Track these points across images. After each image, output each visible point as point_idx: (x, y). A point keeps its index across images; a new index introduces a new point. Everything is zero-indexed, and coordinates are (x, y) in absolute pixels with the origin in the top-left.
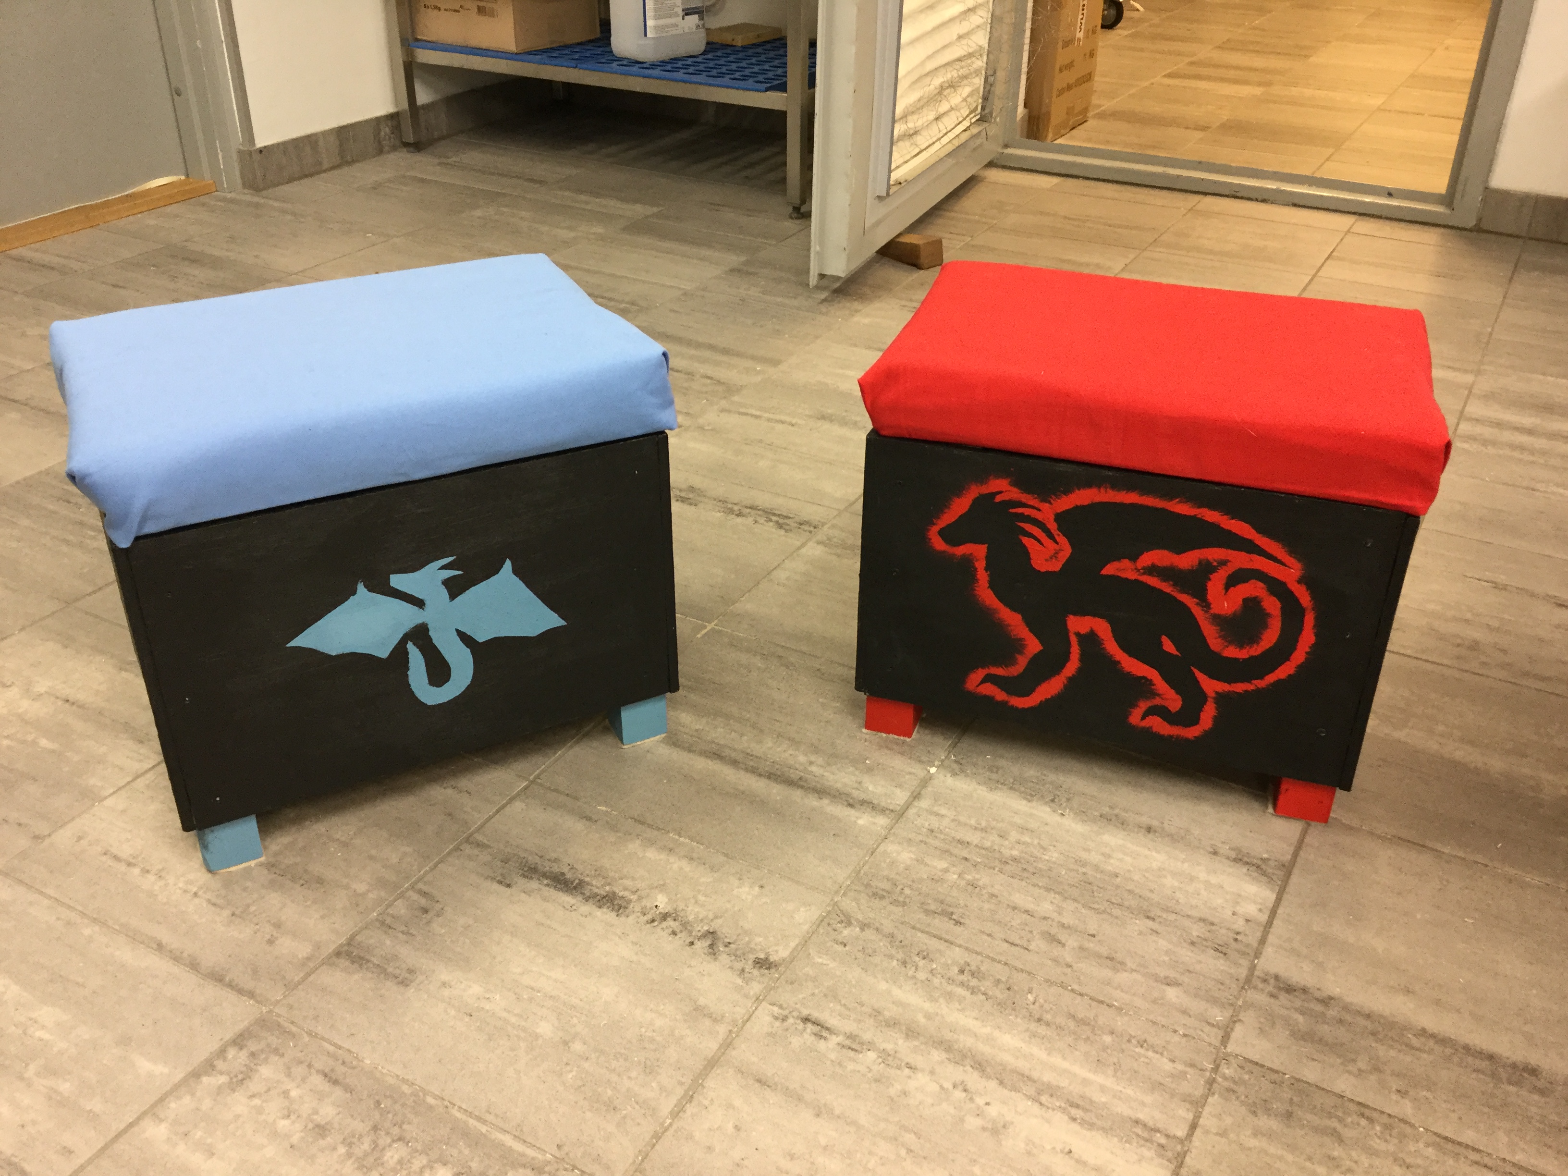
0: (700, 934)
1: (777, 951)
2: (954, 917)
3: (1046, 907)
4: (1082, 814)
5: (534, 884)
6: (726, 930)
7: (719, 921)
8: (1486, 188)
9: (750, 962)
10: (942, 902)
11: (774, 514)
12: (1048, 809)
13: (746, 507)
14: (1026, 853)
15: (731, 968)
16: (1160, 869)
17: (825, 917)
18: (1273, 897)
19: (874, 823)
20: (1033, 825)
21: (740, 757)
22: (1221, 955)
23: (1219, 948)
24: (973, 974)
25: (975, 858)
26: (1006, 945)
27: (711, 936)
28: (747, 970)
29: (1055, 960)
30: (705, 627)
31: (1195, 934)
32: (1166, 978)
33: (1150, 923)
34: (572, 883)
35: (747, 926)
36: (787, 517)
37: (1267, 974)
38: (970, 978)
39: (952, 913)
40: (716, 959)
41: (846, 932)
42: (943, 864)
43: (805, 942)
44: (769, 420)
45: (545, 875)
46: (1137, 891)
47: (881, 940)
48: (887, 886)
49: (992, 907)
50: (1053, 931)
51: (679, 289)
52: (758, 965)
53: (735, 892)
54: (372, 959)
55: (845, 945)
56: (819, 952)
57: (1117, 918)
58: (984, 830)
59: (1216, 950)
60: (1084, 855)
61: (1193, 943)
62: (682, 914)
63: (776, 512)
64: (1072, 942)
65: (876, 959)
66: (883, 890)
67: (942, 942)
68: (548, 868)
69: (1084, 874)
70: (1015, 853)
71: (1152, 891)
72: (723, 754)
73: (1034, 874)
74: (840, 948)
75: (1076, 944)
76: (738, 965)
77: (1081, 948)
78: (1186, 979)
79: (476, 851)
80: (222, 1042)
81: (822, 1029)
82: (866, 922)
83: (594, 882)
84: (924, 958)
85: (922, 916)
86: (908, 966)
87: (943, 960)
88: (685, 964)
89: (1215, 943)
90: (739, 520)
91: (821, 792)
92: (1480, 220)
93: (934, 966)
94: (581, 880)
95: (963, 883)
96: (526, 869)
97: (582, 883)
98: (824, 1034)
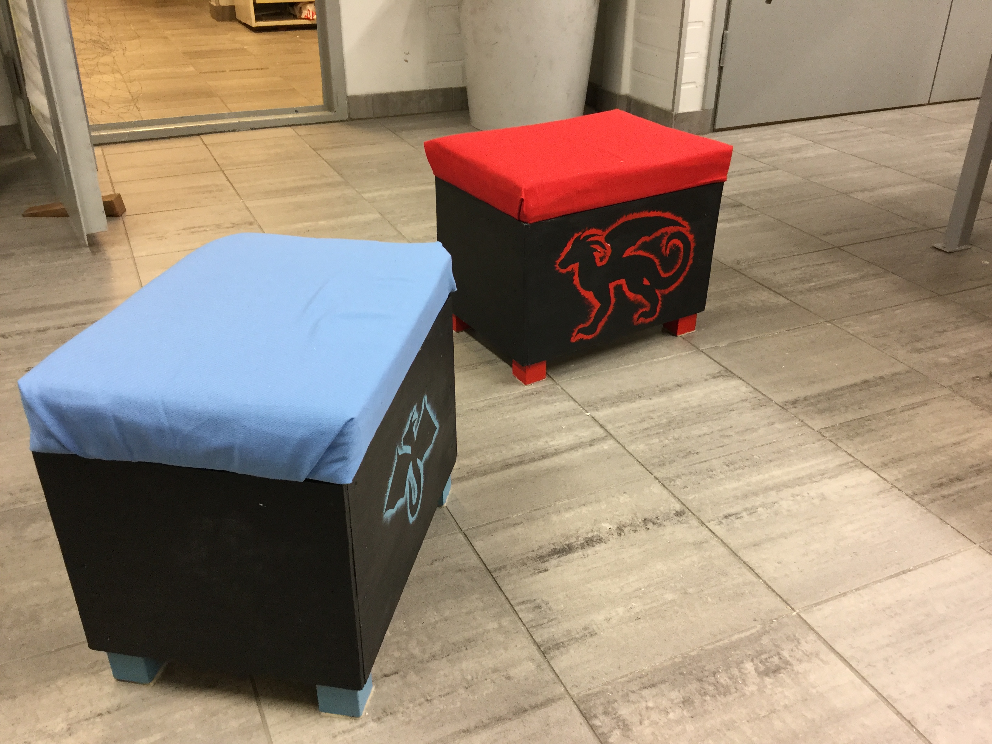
0: (642, 524)
1: (674, 507)
2: (693, 452)
3: (706, 429)
5: (554, 561)
6: (647, 515)
7: (638, 515)
8: (347, 97)
9: (675, 517)
10: (681, 451)
12: (644, 400)
16: (705, 395)
17: (663, 485)
18: (742, 381)
19: (609, 445)
21: (519, 459)
22: (765, 406)
25: (660, 431)
26: (720, 448)
27: (647, 521)
29: (739, 442)
31: (749, 406)
32: (768, 423)
33: (735, 412)
35: (649, 508)
37: (782, 403)
38: (733, 465)
39: (690, 452)
40: (664, 526)
42: (656, 440)
43: (675, 497)
45: (550, 555)
46: (713, 405)
47: (691, 477)
49: (695, 441)
50: (721, 434)
52: (679, 516)
53: (621, 502)
56: (685, 496)
57: (726, 417)
58: (643, 421)
60: (681, 406)
62: (623, 523)
65: (703, 483)
67: (705, 462)
68: (545, 552)
69: (693, 411)
71: (717, 403)
75: (733, 433)
76: (675, 521)
77: (737, 433)
78: (772, 420)
79: (503, 572)
82: (676, 475)
83: (572, 541)
84: (712, 471)
86: (714, 477)
87: (717, 467)
88: (660, 536)
89: (758, 404)
92: (350, 114)
93: (719, 471)
94: (565, 545)
95: (673, 441)
96: (538, 559)
97: (568, 545)
98: (739, 516)
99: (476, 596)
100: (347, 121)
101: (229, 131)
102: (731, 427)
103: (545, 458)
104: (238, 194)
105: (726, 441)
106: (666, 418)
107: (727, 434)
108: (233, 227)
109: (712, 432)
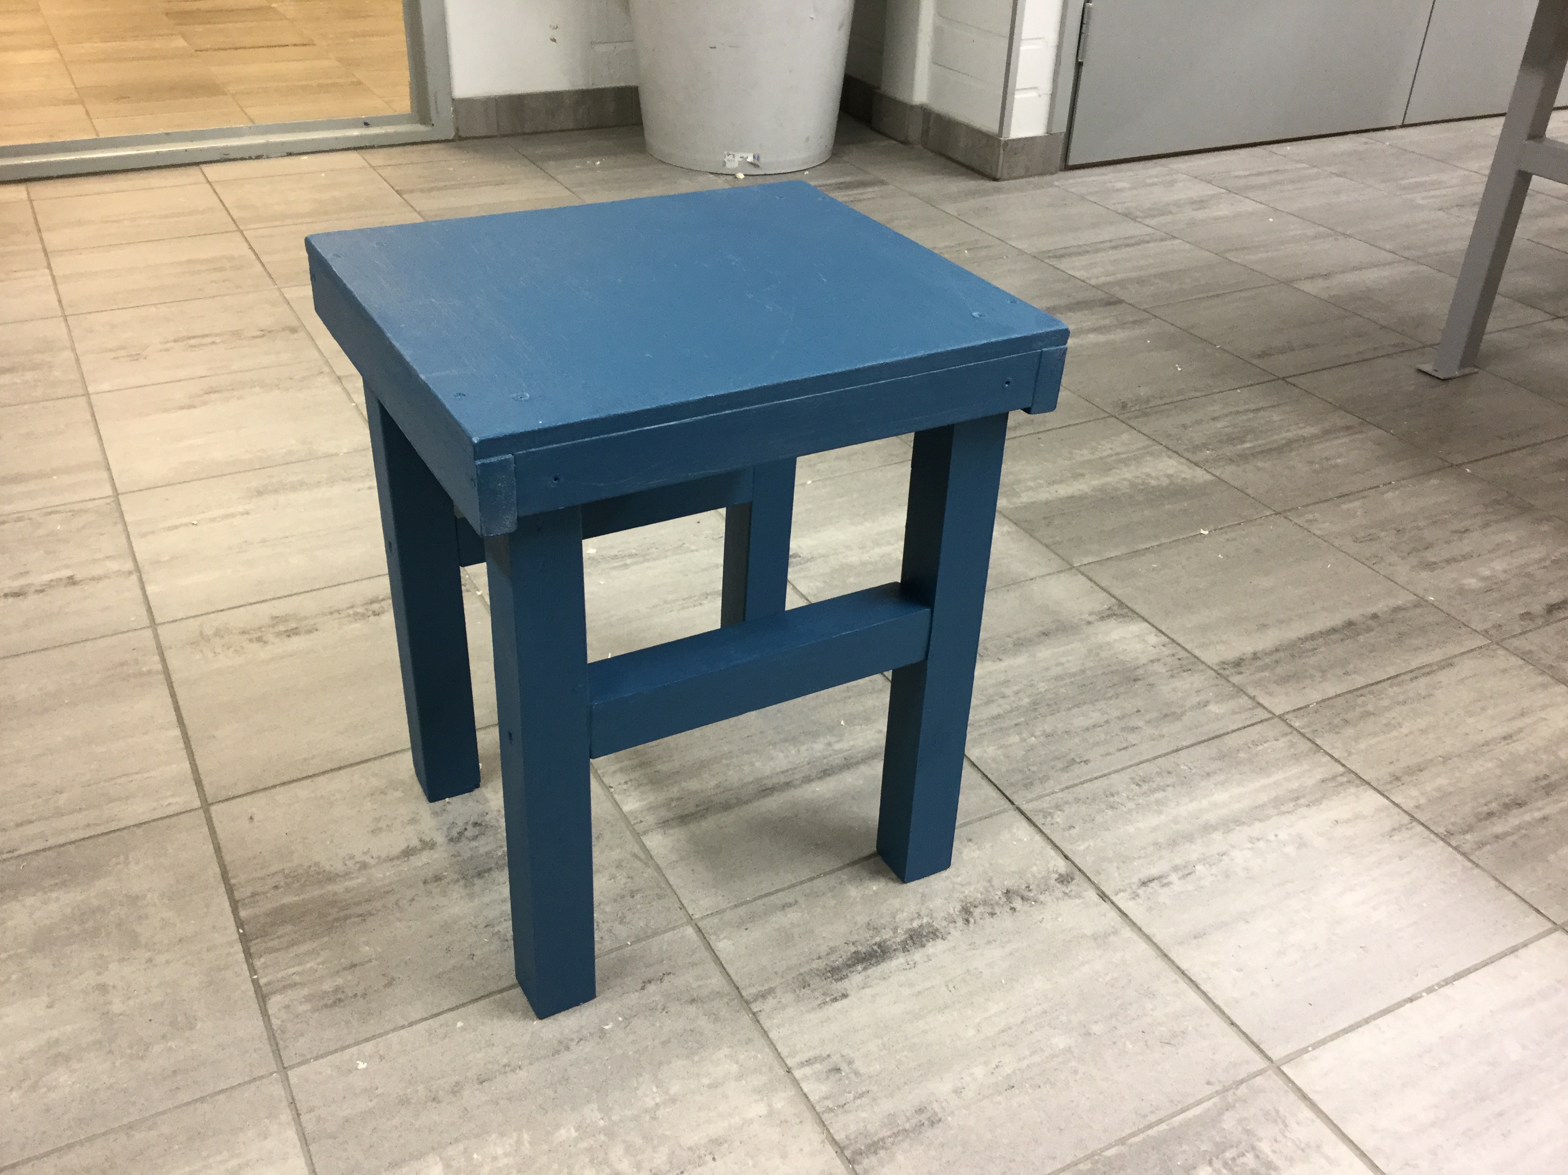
0: (1004, 899)
1: (1055, 866)
2: (1078, 760)
3: (1095, 716)
5: (857, 978)
6: (1010, 883)
7: (995, 882)
8: (453, 100)
9: (1058, 885)
10: (1058, 758)
15: (1058, 899)
16: (1090, 651)
18: (1147, 624)
20: (1002, 677)
22: (1189, 672)
23: (1182, 669)
24: (1144, 781)
26: (1123, 752)
27: (1011, 894)
28: (1067, 891)
29: (1153, 739)
31: (1164, 671)
32: (1198, 704)
33: (1141, 683)
34: (876, 952)
35: (1013, 869)
37: (1218, 665)
39: (1074, 759)
40: (1042, 903)
42: (1016, 738)
43: (1055, 846)
45: (849, 965)
46: (1105, 671)
47: (1079, 807)
49: (1079, 738)
50: (1122, 724)
52: (1065, 883)
53: (965, 858)
55: (1073, 827)
56: (1072, 844)
57: (1127, 693)
59: (1184, 671)
60: (1052, 673)
61: (1172, 676)
62: (971, 901)
64: (1139, 723)
65: (1100, 819)
67: (1101, 779)
68: (840, 959)
69: (1072, 683)
70: (1026, 700)
71: (1110, 665)
73: (1056, 703)
74: (1073, 832)
75: (1142, 722)
76: (1058, 894)
77: (1148, 722)
78: (1204, 696)
79: (770, 1001)
81: (1158, 880)
83: (885, 937)
84: (1113, 796)
85: (1066, 776)
86: (1117, 807)
87: (1121, 788)
88: (1035, 923)
89: (1178, 668)
92: (457, 129)
93: (1125, 795)
94: (875, 944)
95: (1042, 739)
96: (829, 975)
97: (879, 945)
98: (1165, 881)
99: (726, 1051)
100: (452, 141)
101: (250, 158)
102: (1138, 711)
103: (829, 775)
104: (270, 276)
105: (1132, 738)
106: (1029, 696)
107: (1131, 724)
108: (263, 336)
109: (1107, 722)
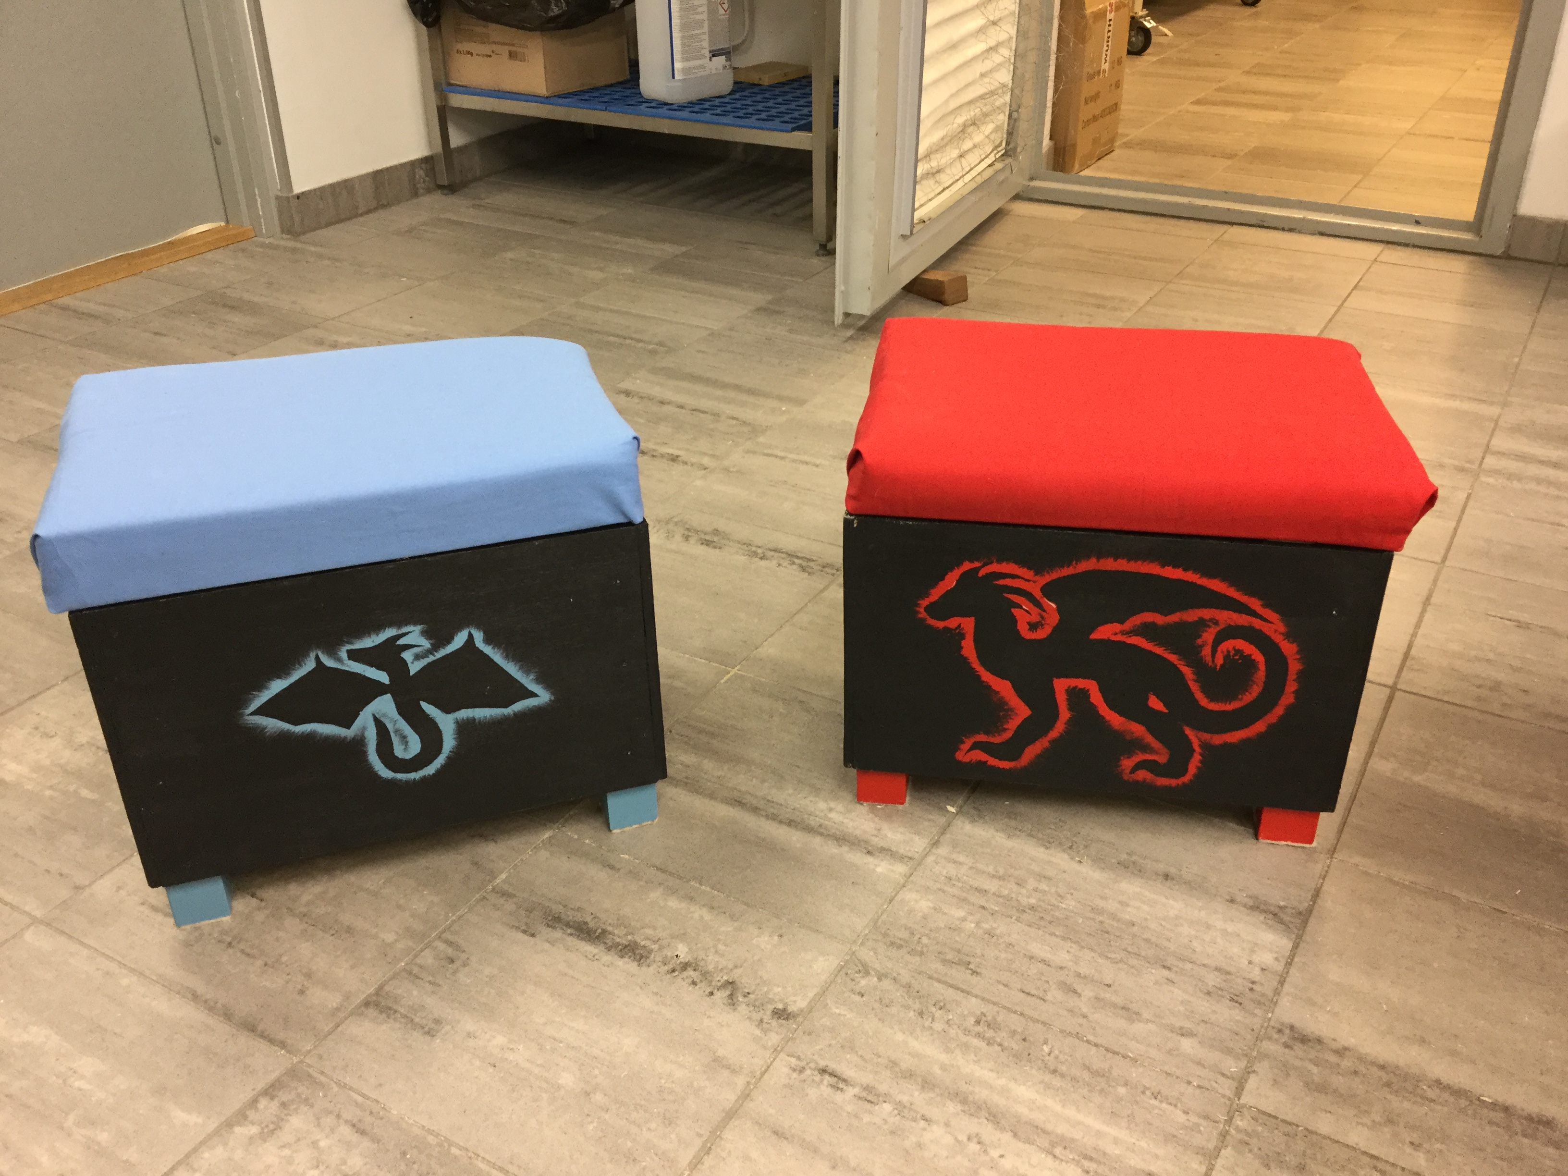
0: (719, 984)
1: (795, 1002)
2: (971, 966)
3: (1062, 957)
4: (1099, 861)
5: (558, 934)
6: (746, 981)
8: (1515, 216)
10: (959, 951)
11: (798, 557)
12: (1066, 856)
13: (771, 550)
14: (1043, 901)
15: (750, 1018)
16: (1177, 917)
17: (842, 967)
18: (1290, 945)
19: (892, 871)
21: (761, 804)
22: (1237, 1005)
23: (1235, 998)
24: (989, 1025)
25: (993, 907)
26: (1022, 994)
27: (730, 987)
28: (765, 1021)
29: (1071, 1011)
30: (728, 673)
31: (1211, 983)
32: (1181, 1028)
33: (1166, 973)
34: (595, 933)
35: (766, 977)
36: (809, 560)
37: (1282, 1024)
38: (986, 1028)
39: (969, 963)
40: (735, 1009)
41: (863, 982)
42: (961, 913)
43: (823, 992)
44: (794, 461)
45: (568, 925)
46: (1154, 939)
47: (897, 990)
48: (904, 935)
49: (1010, 956)
50: (1070, 980)
51: (706, 328)
52: (776, 1016)
53: (754, 941)
54: (399, 1009)
55: (863, 996)
56: (836, 1002)
57: (1133, 967)
58: (1001, 878)
59: (1232, 1000)
60: (1101, 903)
62: (702, 964)
63: (799, 555)
64: (1088, 992)
65: (894, 1010)
66: (901, 939)
67: (959, 992)
68: (571, 918)
69: (1101, 922)
71: (1169, 940)
72: (743, 801)
73: (1051, 922)
74: (857, 998)
75: (1092, 994)
76: (757, 1016)
77: (1097, 999)
78: (1201, 1029)
79: (502, 901)
80: (255, 1092)
81: (839, 1080)
82: (883, 971)
83: (616, 932)
84: (941, 1009)
85: (939, 965)
86: (925, 1017)
87: (959, 1011)
88: (705, 1015)
89: (1231, 993)
90: (763, 563)
91: (842, 839)
92: (1509, 247)
93: (951, 1017)
94: (603, 930)
95: (980, 932)
96: (550, 918)
98: (841, 1086)
102: (1108, 985)
103: (790, 825)
105: (1055, 995)
106: (1041, 901)
107: (1079, 987)
109: (1061, 968)
